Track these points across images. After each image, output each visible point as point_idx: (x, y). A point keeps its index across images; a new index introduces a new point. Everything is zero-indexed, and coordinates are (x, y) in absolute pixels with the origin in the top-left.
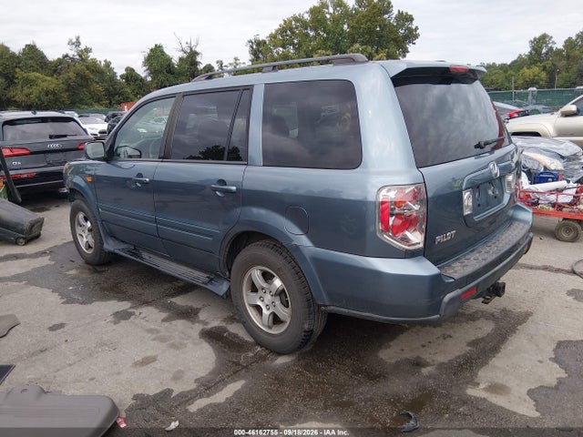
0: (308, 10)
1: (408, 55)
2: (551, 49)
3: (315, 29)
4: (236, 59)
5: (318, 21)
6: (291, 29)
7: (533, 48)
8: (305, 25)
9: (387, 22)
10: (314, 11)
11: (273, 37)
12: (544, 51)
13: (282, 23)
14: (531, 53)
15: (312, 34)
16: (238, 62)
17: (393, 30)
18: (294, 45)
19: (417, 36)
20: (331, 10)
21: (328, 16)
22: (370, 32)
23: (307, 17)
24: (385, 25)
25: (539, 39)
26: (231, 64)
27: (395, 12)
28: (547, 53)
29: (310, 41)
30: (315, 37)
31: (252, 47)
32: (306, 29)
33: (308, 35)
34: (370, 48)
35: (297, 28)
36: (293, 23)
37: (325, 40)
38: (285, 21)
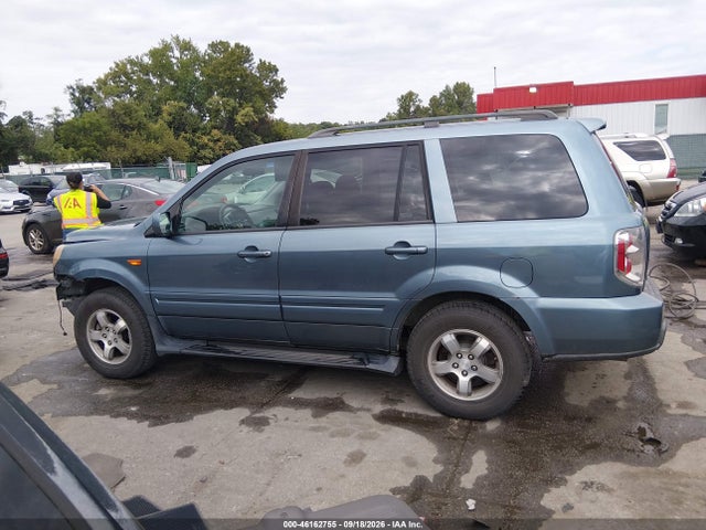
0: (147, 52)
1: (276, 110)
2: (418, 106)
3: (160, 76)
4: (56, 110)
5: (163, 66)
6: (126, 74)
7: (401, 107)
8: (145, 69)
9: (248, 72)
10: (154, 54)
11: (102, 83)
12: (412, 109)
13: (114, 66)
14: (399, 111)
15: (155, 81)
16: (59, 113)
17: (256, 82)
18: (131, 93)
19: (284, 90)
20: (177, 54)
21: (174, 61)
22: (230, 82)
23: (147, 60)
24: (247, 76)
25: (406, 97)
26: (49, 116)
27: (256, 61)
28: (414, 112)
29: (154, 89)
30: (161, 86)
31: (72, 94)
32: (147, 75)
33: (150, 82)
34: (232, 101)
35: (133, 73)
36: (129, 67)
37: (174, 89)
38: (117, 65)
